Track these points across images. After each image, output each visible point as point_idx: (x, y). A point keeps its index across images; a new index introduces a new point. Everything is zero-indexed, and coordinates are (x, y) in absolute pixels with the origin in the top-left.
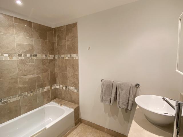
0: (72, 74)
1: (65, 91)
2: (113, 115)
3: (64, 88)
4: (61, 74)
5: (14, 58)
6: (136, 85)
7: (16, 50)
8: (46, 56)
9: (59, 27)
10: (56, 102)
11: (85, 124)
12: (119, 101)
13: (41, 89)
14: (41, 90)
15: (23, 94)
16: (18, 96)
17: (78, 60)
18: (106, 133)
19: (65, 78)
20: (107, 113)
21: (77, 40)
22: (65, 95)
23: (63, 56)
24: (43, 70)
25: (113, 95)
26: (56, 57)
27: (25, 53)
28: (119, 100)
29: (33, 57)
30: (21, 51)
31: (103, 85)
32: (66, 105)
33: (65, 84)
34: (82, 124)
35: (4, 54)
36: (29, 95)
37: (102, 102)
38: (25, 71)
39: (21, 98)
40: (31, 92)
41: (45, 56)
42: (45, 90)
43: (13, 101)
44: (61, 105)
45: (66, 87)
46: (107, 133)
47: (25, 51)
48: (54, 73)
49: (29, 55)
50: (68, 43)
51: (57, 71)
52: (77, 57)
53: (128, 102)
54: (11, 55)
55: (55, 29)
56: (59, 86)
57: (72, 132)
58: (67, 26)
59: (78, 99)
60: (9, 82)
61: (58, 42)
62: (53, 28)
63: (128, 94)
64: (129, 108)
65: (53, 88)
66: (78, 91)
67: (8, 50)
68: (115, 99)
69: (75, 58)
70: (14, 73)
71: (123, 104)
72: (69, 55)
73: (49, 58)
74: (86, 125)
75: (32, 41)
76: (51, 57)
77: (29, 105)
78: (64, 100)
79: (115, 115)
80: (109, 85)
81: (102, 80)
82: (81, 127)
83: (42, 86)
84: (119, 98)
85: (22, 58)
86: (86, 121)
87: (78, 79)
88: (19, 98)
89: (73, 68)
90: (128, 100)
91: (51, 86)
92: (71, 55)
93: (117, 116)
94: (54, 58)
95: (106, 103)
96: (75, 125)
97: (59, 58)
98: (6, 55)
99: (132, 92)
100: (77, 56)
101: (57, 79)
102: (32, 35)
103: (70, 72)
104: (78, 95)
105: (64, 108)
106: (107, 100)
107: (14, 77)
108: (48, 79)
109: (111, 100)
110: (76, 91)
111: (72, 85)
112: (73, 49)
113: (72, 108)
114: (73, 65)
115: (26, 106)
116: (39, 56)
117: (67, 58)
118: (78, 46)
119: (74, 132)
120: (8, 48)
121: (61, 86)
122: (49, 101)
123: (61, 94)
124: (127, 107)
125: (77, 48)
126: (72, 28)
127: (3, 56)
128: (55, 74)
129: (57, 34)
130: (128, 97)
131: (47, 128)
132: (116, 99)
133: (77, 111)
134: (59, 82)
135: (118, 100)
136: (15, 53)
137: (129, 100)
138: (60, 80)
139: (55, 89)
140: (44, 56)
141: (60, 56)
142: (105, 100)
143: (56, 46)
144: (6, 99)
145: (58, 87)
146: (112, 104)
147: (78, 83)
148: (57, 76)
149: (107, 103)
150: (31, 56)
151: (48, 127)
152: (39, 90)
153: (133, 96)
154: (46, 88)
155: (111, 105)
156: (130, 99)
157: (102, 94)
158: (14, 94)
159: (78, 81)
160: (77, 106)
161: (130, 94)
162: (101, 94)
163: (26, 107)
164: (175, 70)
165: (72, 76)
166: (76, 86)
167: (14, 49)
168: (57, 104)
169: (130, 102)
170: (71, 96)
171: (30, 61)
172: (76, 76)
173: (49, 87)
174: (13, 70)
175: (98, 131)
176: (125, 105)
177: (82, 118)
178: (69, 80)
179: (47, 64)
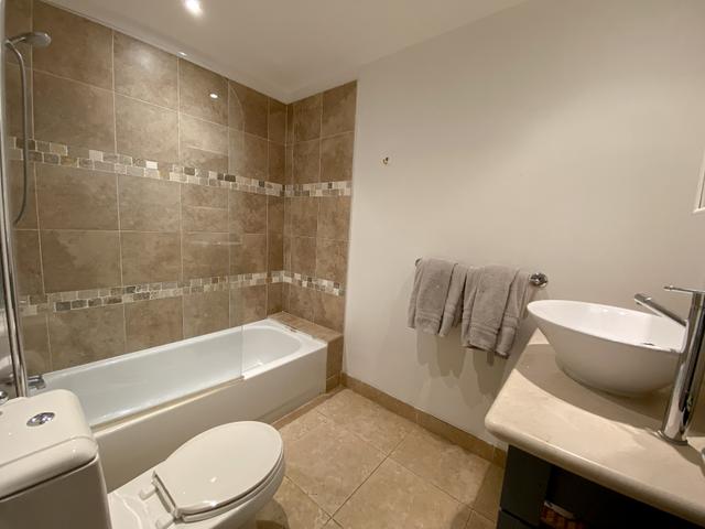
0: (330, 243)
1: (307, 291)
2: (445, 374)
3: (305, 284)
4: (298, 241)
5: (174, 177)
6: (534, 277)
7: (179, 153)
8: (262, 184)
9: (304, 101)
10: (281, 320)
11: (356, 391)
12: (468, 327)
13: (241, 278)
14: (240, 281)
15: (191, 281)
16: (179, 287)
17: (349, 199)
18: (417, 426)
19: (308, 252)
20: (427, 365)
21: (353, 134)
22: (306, 303)
23: (307, 187)
24: (251, 224)
25: (450, 307)
26: (289, 193)
27: (205, 168)
28: (470, 322)
29: (223, 182)
30: (193, 160)
31: (419, 276)
32: (306, 331)
33: (307, 269)
34: (347, 390)
35: (148, 163)
36: (207, 287)
37: (413, 327)
38: (200, 218)
39: (185, 292)
40: (215, 281)
41: (257, 185)
42: (253, 283)
43: (164, 296)
44: (294, 329)
45: (310, 280)
46: (421, 426)
47: (203, 160)
48: (279, 236)
49: (213, 175)
50: (325, 148)
51: (290, 233)
52: (349, 189)
53: (499, 330)
54: (164, 168)
55: (290, 106)
56: (293, 276)
57: (318, 408)
58: (326, 92)
59: (343, 315)
60: (158, 243)
61: (297, 146)
62: (285, 105)
63: (503, 304)
64: (501, 350)
65: (275, 280)
66: (343, 294)
67: (159, 150)
68: (457, 319)
69: (342, 193)
70: (171, 218)
71: (480, 333)
72: (325, 185)
73: (268, 192)
74: (357, 395)
75: (224, 133)
76: (273, 190)
77: (206, 315)
78: (303, 317)
79: (451, 372)
80: (442, 272)
81: (417, 261)
82: (342, 398)
83: (246, 269)
84: (470, 316)
85: (195, 179)
86: (359, 382)
87: (345, 257)
88: (180, 292)
89: (334, 222)
90: (501, 325)
91: (269, 275)
92: (330, 185)
93: (458, 376)
94: (282, 193)
95: (426, 330)
96: (328, 391)
97: (297, 194)
98: (152, 165)
99: (518, 296)
100: (349, 186)
101: (288, 257)
102: (225, 117)
103: (323, 238)
104: (342, 306)
105: (299, 336)
106: (430, 322)
107: (169, 230)
108: (262, 253)
109: (441, 322)
110: (336, 292)
111: (328, 275)
112: (339, 166)
113: (323, 338)
114: (334, 215)
115: (197, 316)
116: (241, 181)
117: (319, 193)
118: (352, 154)
119: (322, 408)
120: (158, 146)
121: (298, 276)
122: (260, 316)
123: (295, 301)
124: (496, 346)
125: (351, 160)
126: (340, 99)
127: (145, 166)
128: (282, 241)
129: (295, 122)
130: (500, 313)
131: (246, 378)
132: (461, 320)
133: (336, 350)
134: (293, 267)
135: (465, 323)
136: (177, 164)
137: (504, 323)
138: (297, 259)
139: (281, 284)
140: (255, 183)
141: (301, 188)
142: (424, 320)
143: (291, 160)
144: (145, 288)
145: (288, 280)
146: (446, 335)
147: (346, 270)
148: (288, 246)
149: (430, 330)
150: (220, 177)
151: (248, 375)
152: (236, 279)
153: (518, 313)
154: (257, 278)
155: (441, 335)
156: (506, 319)
157: (413, 301)
158: (168, 279)
159: (346, 263)
160: (336, 335)
161: (510, 305)
162: (411, 302)
163: (198, 322)
164: (694, 208)
165: (328, 248)
166: (339, 277)
167: (176, 152)
168: (283, 326)
169: (507, 330)
170: (322, 307)
171: (214, 192)
172: (340, 249)
173: (265, 275)
174: (168, 210)
175: (396, 416)
176: (486, 337)
177: (349, 374)
178: (321, 261)
179: (262, 210)
